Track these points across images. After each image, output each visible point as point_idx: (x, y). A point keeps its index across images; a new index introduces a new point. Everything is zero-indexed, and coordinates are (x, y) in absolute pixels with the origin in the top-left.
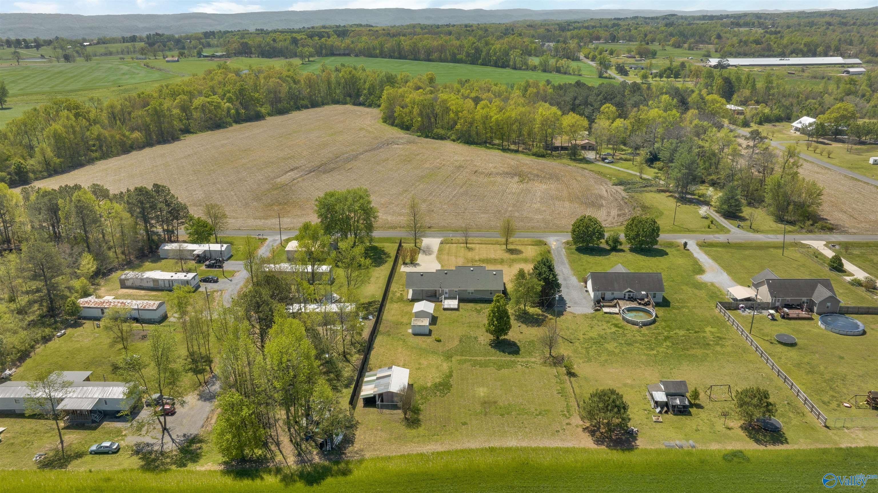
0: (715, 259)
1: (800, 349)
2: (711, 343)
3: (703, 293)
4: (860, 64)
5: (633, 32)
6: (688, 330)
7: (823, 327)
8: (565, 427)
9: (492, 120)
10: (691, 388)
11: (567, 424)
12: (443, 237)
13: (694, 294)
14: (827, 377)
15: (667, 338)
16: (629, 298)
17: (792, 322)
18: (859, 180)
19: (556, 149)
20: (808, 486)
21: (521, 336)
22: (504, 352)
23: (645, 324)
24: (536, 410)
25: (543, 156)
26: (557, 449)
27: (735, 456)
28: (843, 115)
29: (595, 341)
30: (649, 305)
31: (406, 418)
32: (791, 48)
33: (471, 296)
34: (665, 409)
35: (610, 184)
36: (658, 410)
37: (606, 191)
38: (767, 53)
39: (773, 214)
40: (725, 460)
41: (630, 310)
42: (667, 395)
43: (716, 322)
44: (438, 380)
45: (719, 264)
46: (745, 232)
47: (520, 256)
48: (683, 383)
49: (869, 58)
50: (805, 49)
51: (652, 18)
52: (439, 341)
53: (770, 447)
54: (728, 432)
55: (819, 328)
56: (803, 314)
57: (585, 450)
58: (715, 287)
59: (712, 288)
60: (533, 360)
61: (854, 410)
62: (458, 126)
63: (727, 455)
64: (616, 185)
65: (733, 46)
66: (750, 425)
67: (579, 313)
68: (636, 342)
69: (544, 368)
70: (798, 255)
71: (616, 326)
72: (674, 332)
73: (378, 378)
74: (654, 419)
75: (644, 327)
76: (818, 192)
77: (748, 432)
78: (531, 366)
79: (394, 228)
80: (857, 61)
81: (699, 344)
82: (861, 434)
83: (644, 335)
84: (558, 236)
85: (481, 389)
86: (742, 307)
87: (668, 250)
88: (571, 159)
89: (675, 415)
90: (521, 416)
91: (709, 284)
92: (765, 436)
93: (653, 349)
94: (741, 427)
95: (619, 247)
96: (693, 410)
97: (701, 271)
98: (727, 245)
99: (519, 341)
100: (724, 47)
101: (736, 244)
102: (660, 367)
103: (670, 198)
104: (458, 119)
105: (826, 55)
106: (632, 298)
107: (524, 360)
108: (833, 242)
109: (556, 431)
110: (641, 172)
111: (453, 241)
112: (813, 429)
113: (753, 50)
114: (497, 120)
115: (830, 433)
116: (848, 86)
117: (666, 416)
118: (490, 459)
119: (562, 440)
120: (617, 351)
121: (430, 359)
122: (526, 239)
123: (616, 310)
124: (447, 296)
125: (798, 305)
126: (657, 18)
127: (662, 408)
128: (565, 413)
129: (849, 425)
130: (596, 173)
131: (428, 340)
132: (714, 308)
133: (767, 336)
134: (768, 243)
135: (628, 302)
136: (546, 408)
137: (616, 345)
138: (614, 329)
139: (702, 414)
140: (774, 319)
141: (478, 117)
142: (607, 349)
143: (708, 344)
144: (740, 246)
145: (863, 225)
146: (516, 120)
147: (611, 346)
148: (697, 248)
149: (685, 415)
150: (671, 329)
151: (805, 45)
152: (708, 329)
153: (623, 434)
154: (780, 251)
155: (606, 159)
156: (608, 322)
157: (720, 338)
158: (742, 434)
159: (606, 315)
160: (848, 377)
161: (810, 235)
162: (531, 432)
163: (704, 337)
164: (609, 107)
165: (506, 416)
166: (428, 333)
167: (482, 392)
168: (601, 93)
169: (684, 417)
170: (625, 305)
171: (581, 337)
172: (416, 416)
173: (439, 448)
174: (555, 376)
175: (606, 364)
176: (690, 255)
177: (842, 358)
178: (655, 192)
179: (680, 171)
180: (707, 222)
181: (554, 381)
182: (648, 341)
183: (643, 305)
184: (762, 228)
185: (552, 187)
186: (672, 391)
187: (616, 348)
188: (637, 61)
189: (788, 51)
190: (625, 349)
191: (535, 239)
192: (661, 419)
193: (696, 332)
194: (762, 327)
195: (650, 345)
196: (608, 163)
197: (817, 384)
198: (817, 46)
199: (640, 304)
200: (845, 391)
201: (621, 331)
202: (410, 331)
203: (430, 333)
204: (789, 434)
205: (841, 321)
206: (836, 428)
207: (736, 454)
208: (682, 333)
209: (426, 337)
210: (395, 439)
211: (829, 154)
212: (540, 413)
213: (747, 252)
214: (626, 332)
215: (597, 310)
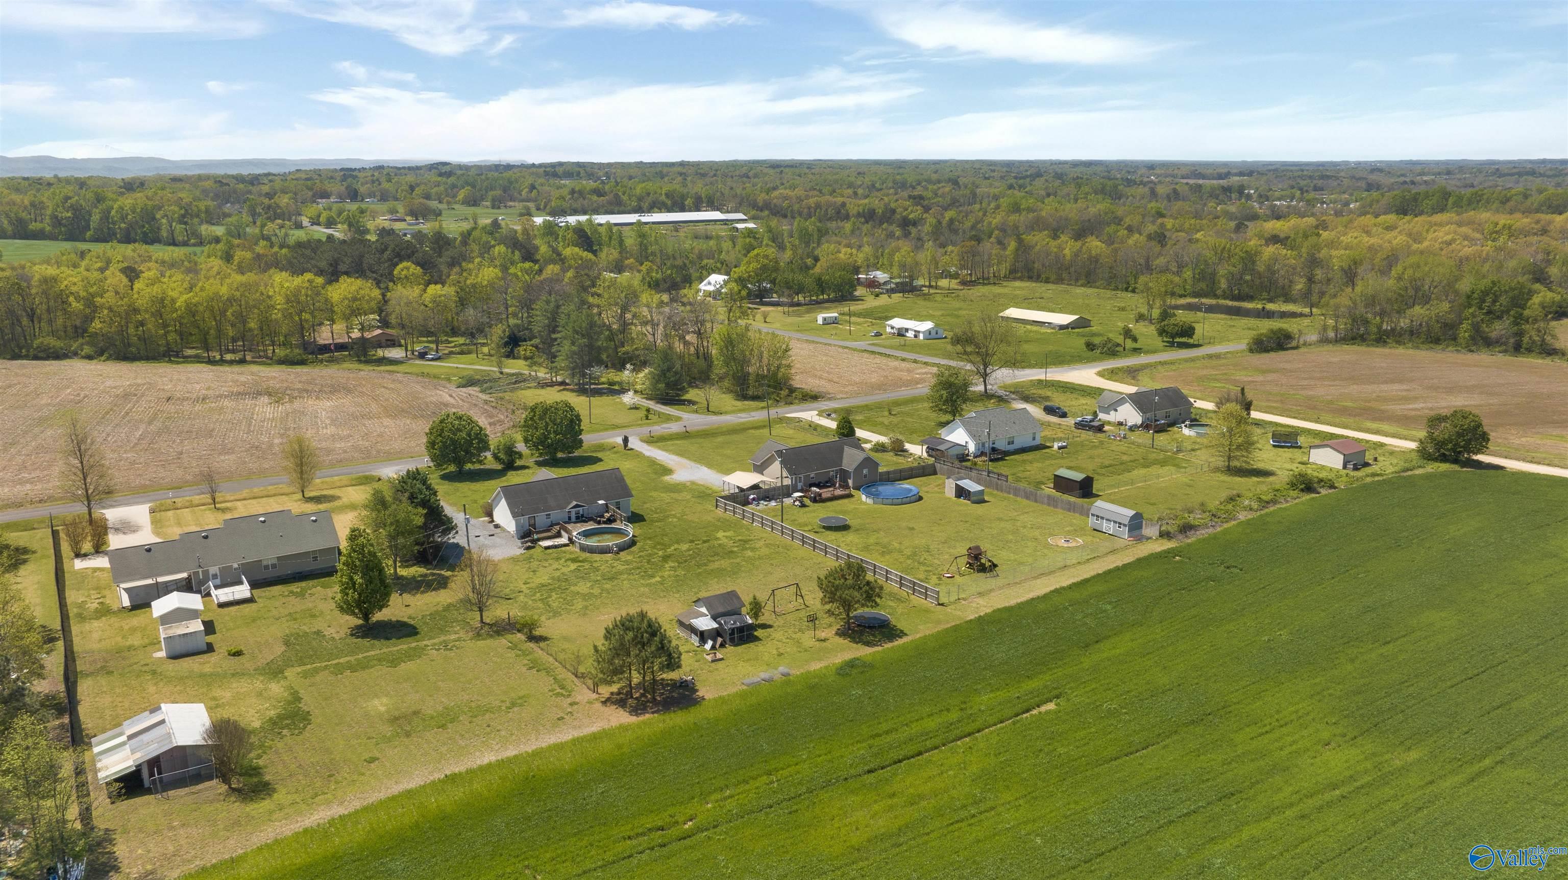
0: (681, 453)
1: (857, 530)
2: (735, 549)
3: (686, 495)
4: (745, 220)
5: (386, 185)
6: (692, 541)
7: (870, 501)
8: (569, 710)
9: (178, 304)
10: (747, 599)
11: (571, 704)
12: (150, 501)
13: (672, 498)
14: (908, 552)
15: (666, 558)
16: (577, 518)
17: (829, 504)
18: (817, 343)
19: (325, 349)
20: (961, 670)
21: (410, 611)
22: (388, 639)
23: (622, 548)
24: (502, 701)
25: (302, 363)
26: (576, 741)
27: (852, 667)
28: (764, 265)
29: (550, 587)
30: (615, 521)
31: (234, 790)
32: (650, 199)
33: (271, 574)
34: (720, 640)
35: (452, 387)
36: (710, 643)
37: (451, 396)
38: (616, 209)
39: (729, 391)
40: (839, 674)
41: (587, 534)
42: (714, 618)
43: (725, 525)
44: (272, 713)
45: (689, 458)
46: (703, 416)
47: (337, 503)
48: (733, 595)
49: (753, 212)
50: (669, 203)
51: (410, 168)
52: (238, 654)
53: (889, 645)
54: (824, 644)
55: (865, 504)
56: (839, 492)
57: (623, 728)
58: (698, 485)
59: (694, 487)
60: (453, 637)
61: (958, 578)
62: (96, 325)
63: (841, 668)
64: (464, 386)
65: (562, 198)
66: (849, 629)
67: (500, 558)
68: (621, 573)
69: (481, 643)
70: (791, 432)
71: (574, 560)
72: (673, 548)
73: (130, 737)
74: (709, 658)
75: (621, 553)
76: (784, 347)
77: (849, 637)
78: (454, 646)
79: (19, 505)
80: (740, 216)
81: (718, 554)
82: (981, 601)
83: (627, 562)
84: (397, 465)
85: (376, 702)
86: (754, 499)
87: (599, 455)
88: (360, 361)
89: (735, 645)
90: (480, 718)
91: (688, 484)
92: (874, 635)
93: (653, 576)
94: (837, 634)
95: (518, 463)
96: (759, 633)
97: (668, 471)
98: (686, 435)
99: (410, 617)
100: (550, 201)
101: (698, 432)
102: (677, 595)
103: (565, 392)
104: (94, 311)
105: (698, 209)
106: (582, 516)
107: (436, 641)
108: (827, 410)
109: (559, 719)
110: (500, 367)
111: (179, 505)
112: (927, 611)
113: (595, 205)
114: (188, 305)
115: (948, 609)
116: (748, 240)
117: (723, 650)
118: (459, 793)
119: (575, 728)
120: (596, 591)
121: (234, 685)
122: (336, 478)
123: (564, 540)
124: (218, 582)
125: (827, 482)
126: (418, 168)
127: (715, 641)
128: (559, 690)
129: (963, 596)
130: (417, 375)
131: (212, 658)
132: (714, 508)
133: (807, 525)
134: (743, 424)
135: (579, 525)
136: (521, 694)
137: (589, 584)
138: (573, 566)
139: (777, 634)
140: (803, 505)
141: (141, 302)
142: (578, 593)
143: (732, 552)
144: (706, 434)
145: (850, 388)
146: (231, 300)
147: (583, 587)
148: (645, 446)
149: (752, 642)
150: (665, 546)
151: (666, 195)
152: (720, 534)
153: (671, 692)
154: (766, 431)
155: (426, 353)
156: (558, 559)
157: (746, 542)
158: (845, 642)
159: (550, 551)
160: (931, 547)
161: (793, 407)
162: (512, 734)
163: (720, 545)
164: (408, 268)
165: (450, 725)
166: (205, 648)
167: (380, 705)
168: (386, 249)
169: (752, 645)
170: (577, 530)
171: (524, 588)
172: (255, 780)
173: (338, 810)
174: (509, 648)
175: (588, 612)
176: (639, 455)
177: (913, 529)
178: (535, 387)
179: (573, 343)
180: (642, 413)
181: (511, 654)
182: (638, 568)
183: (605, 523)
184: (723, 410)
185: (346, 402)
186: (721, 610)
187: (592, 587)
188: (410, 224)
189: (645, 206)
190: (608, 586)
191: (354, 476)
192: (719, 656)
193: (705, 542)
194: (793, 518)
195: (645, 572)
196: (432, 360)
197: (901, 563)
198: (683, 197)
199: (599, 523)
200: (936, 561)
201: (587, 565)
202: (162, 654)
203: (210, 648)
204: (901, 624)
205: (886, 489)
206: (951, 603)
207: (851, 664)
208: (684, 547)
209: (205, 656)
210: (226, 829)
211: (765, 318)
212: (513, 704)
213: (720, 439)
214: (595, 565)
215: (528, 548)
